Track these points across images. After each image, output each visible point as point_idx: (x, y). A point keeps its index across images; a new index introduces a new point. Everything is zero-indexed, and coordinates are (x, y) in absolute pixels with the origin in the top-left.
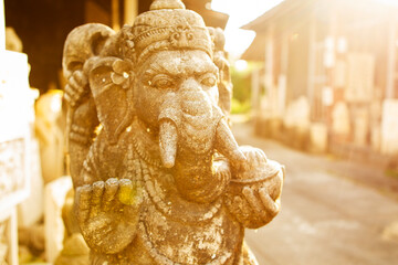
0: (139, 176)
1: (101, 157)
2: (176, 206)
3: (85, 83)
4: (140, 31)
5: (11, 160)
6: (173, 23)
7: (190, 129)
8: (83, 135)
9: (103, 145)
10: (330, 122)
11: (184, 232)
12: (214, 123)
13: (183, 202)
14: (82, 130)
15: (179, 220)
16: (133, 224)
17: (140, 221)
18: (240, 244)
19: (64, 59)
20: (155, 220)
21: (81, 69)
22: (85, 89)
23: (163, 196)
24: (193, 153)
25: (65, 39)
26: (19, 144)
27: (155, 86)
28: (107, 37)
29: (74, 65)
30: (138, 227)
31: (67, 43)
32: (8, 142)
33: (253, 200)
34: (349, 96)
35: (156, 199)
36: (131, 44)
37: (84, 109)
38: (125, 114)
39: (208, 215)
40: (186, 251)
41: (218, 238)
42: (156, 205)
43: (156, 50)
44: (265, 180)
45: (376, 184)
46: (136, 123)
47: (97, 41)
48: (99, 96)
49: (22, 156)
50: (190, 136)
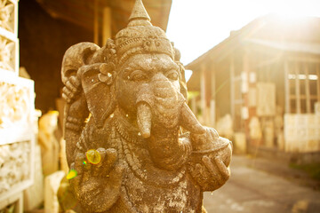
0: (121, 151)
1: (90, 138)
2: (150, 173)
3: (78, 84)
4: (120, 41)
5: (20, 157)
6: (145, 34)
7: (161, 108)
8: (76, 124)
9: (92, 129)
10: (248, 131)
11: (157, 193)
12: (180, 105)
13: (155, 170)
14: (75, 120)
15: (154, 184)
16: (117, 187)
17: (122, 185)
18: (201, 204)
19: (63, 69)
20: (134, 184)
21: (75, 75)
22: (78, 89)
23: (140, 165)
24: (164, 127)
25: (64, 54)
26: (26, 145)
27: (132, 79)
28: (95, 51)
29: (70, 73)
30: (121, 190)
31: (65, 57)
32: (18, 143)
33: (211, 166)
34: (260, 112)
35: (134, 168)
36: (114, 51)
37: (77, 104)
38: (109, 104)
39: (176, 180)
40: (159, 209)
41: (185, 199)
42: (135, 172)
43: (133, 54)
44: (219, 150)
45: (284, 174)
46: (117, 110)
47: (87, 54)
48: (88, 93)
49: (29, 153)
50: (162, 114)
